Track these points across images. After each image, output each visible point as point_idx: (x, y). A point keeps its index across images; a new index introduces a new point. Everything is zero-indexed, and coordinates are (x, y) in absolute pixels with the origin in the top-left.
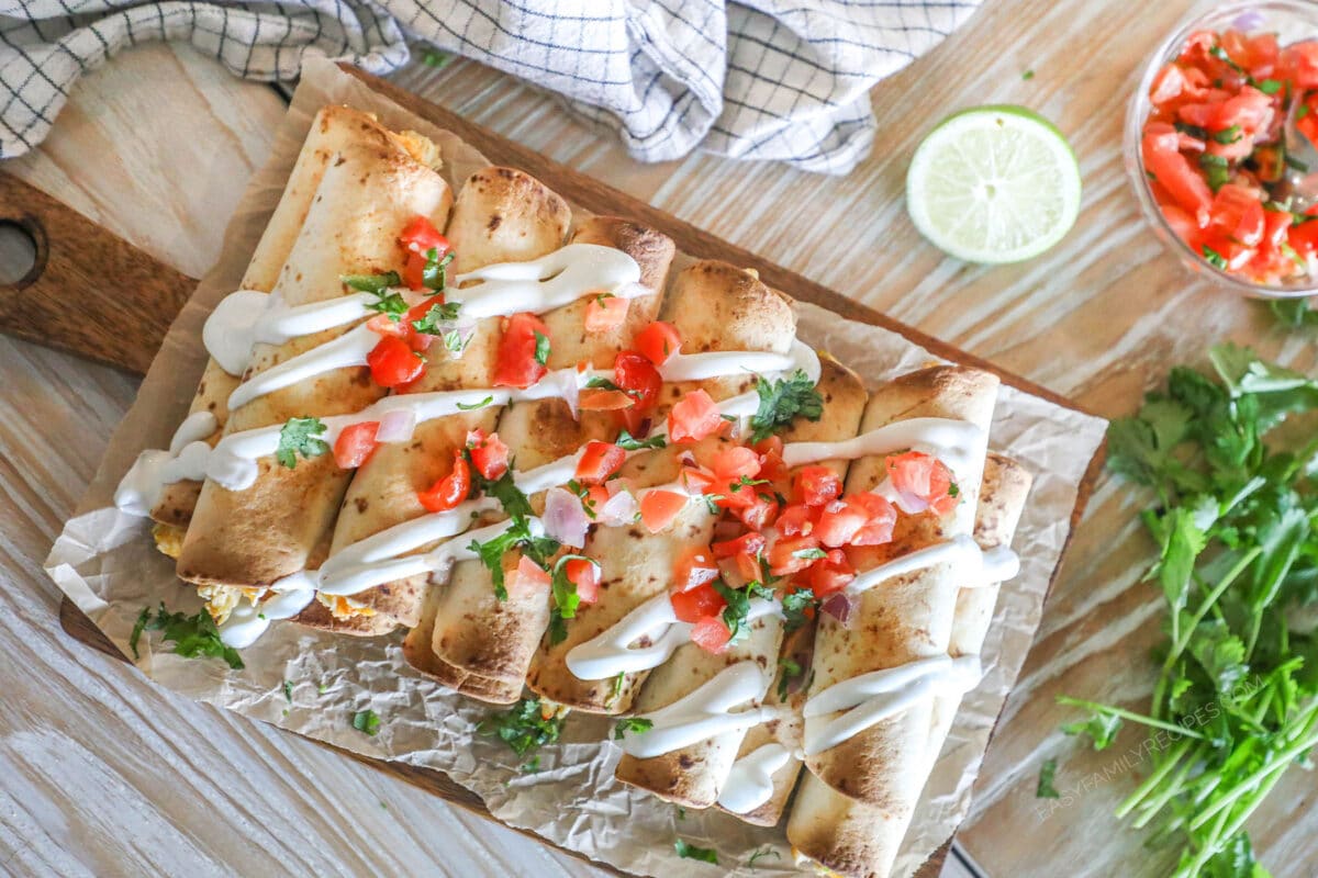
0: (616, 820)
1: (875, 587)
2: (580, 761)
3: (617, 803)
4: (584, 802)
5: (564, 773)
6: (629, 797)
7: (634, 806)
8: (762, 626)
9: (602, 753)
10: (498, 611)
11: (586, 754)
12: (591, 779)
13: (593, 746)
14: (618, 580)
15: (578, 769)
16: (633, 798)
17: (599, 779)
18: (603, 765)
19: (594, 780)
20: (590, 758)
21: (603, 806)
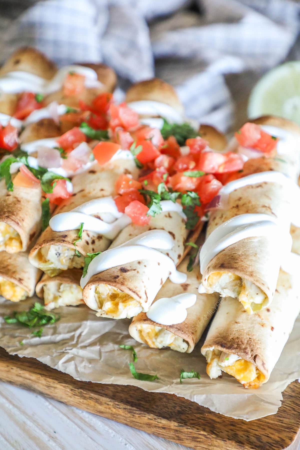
0: (91, 361)
1: (235, 190)
2: (69, 332)
3: (92, 352)
4: (71, 349)
5: (58, 338)
6: (100, 349)
7: (103, 355)
8: (170, 217)
9: (82, 327)
10: (8, 195)
11: (73, 328)
12: (75, 340)
13: (76, 324)
14: (82, 191)
15: (68, 336)
16: (103, 350)
17: (80, 340)
18: (83, 334)
19: (77, 341)
20: (75, 330)
21: (82, 353)
